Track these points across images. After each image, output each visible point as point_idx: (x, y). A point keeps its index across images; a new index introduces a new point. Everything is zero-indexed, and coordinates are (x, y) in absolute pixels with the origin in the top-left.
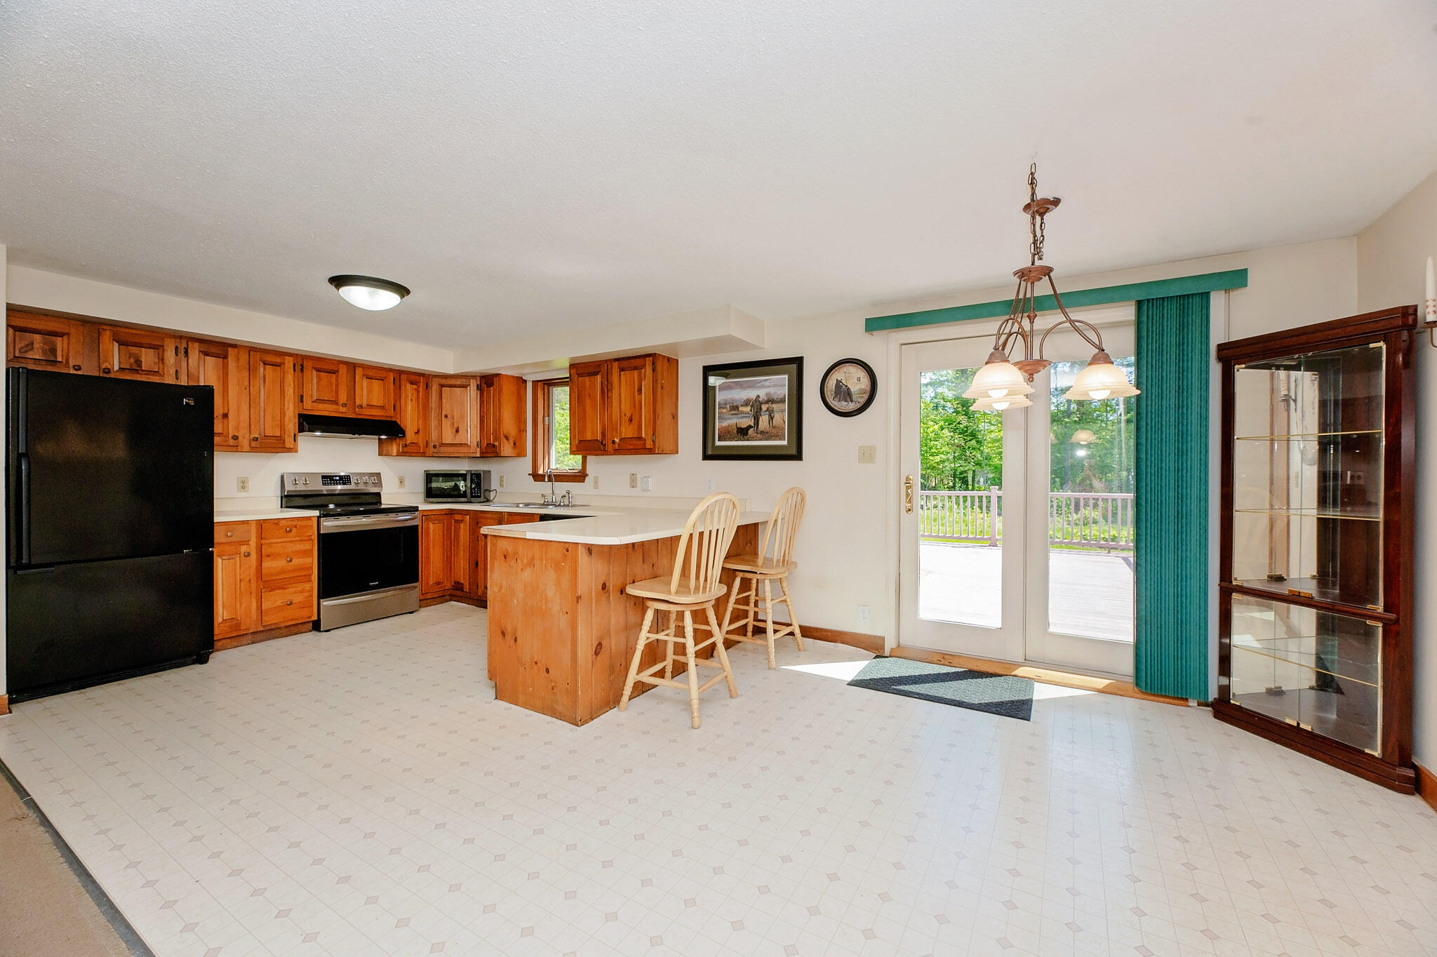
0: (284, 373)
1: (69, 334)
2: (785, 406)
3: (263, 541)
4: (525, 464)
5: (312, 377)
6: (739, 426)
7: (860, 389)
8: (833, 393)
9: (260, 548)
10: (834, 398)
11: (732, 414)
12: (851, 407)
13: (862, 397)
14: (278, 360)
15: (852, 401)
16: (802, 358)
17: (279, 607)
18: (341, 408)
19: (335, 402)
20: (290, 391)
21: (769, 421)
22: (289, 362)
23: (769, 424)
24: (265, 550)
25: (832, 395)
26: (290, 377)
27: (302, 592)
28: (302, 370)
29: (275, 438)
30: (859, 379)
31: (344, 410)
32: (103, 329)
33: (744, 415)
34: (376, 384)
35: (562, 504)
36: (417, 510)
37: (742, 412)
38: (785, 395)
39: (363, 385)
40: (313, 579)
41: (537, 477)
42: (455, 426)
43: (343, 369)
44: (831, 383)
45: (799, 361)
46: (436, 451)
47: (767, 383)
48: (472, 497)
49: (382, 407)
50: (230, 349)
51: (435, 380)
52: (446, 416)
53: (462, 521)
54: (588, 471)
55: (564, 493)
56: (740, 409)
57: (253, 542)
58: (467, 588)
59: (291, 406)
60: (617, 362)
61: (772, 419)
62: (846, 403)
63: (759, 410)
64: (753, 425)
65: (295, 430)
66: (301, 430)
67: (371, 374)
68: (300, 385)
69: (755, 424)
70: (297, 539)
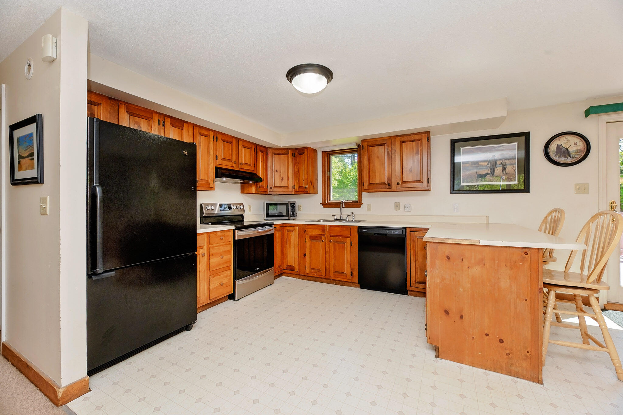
0: (209, 141)
1: (101, 104)
2: (515, 161)
3: (210, 246)
4: (318, 197)
5: (221, 144)
6: (478, 174)
7: (576, 150)
8: (554, 152)
9: (209, 249)
10: (555, 156)
11: (473, 167)
12: (569, 160)
13: (578, 154)
14: (206, 133)
15: (571, 157)
16: (529, 133)
17: (217, 287)
18: (233, 164)
19: (230, 161)
20: (212, 152)
21: (503, 170)
22: (211, 135)
23: (503, 172)
24: (212, 252)
25: (554, 154)
26: (212, 144)
27: (227, 277)
28: (217, 141)
29: (206, 181)
30: (576, 144)
31: (234, 165)
32: (121, 103)
33: (483, 167)
34: (247, 150)
35: (347, 220)
36: (273, 224)
37: (482, 166)
38: (515, 155)
39: (242, 151)
40: (231, 268)
41: (325, 205)
42: (281, 177)
43: (234, 142)
44: (553, 147)
45: (527, 135)
46: (271, 191)
47: (501, 148)
48: (291, 216)
49: (249, 165)
50: (184, 124)
51: (271, 150)
52: (277, 171)
53: (292, 231)
54: (363, 201)
55: (351, 214)
56: (479, 164)
57: (205, 247)
58: (296, 268)
59: (212, 161)
60: (399, 138)
61: (505, 169)
62: (565, 158)
63: (494, 164)
64: (490, 173)
65: (214, 177)
66: (217, 176)
67: (245, 145)
68: (216, 150)
69: (491, 172)
70: (225, 243)
